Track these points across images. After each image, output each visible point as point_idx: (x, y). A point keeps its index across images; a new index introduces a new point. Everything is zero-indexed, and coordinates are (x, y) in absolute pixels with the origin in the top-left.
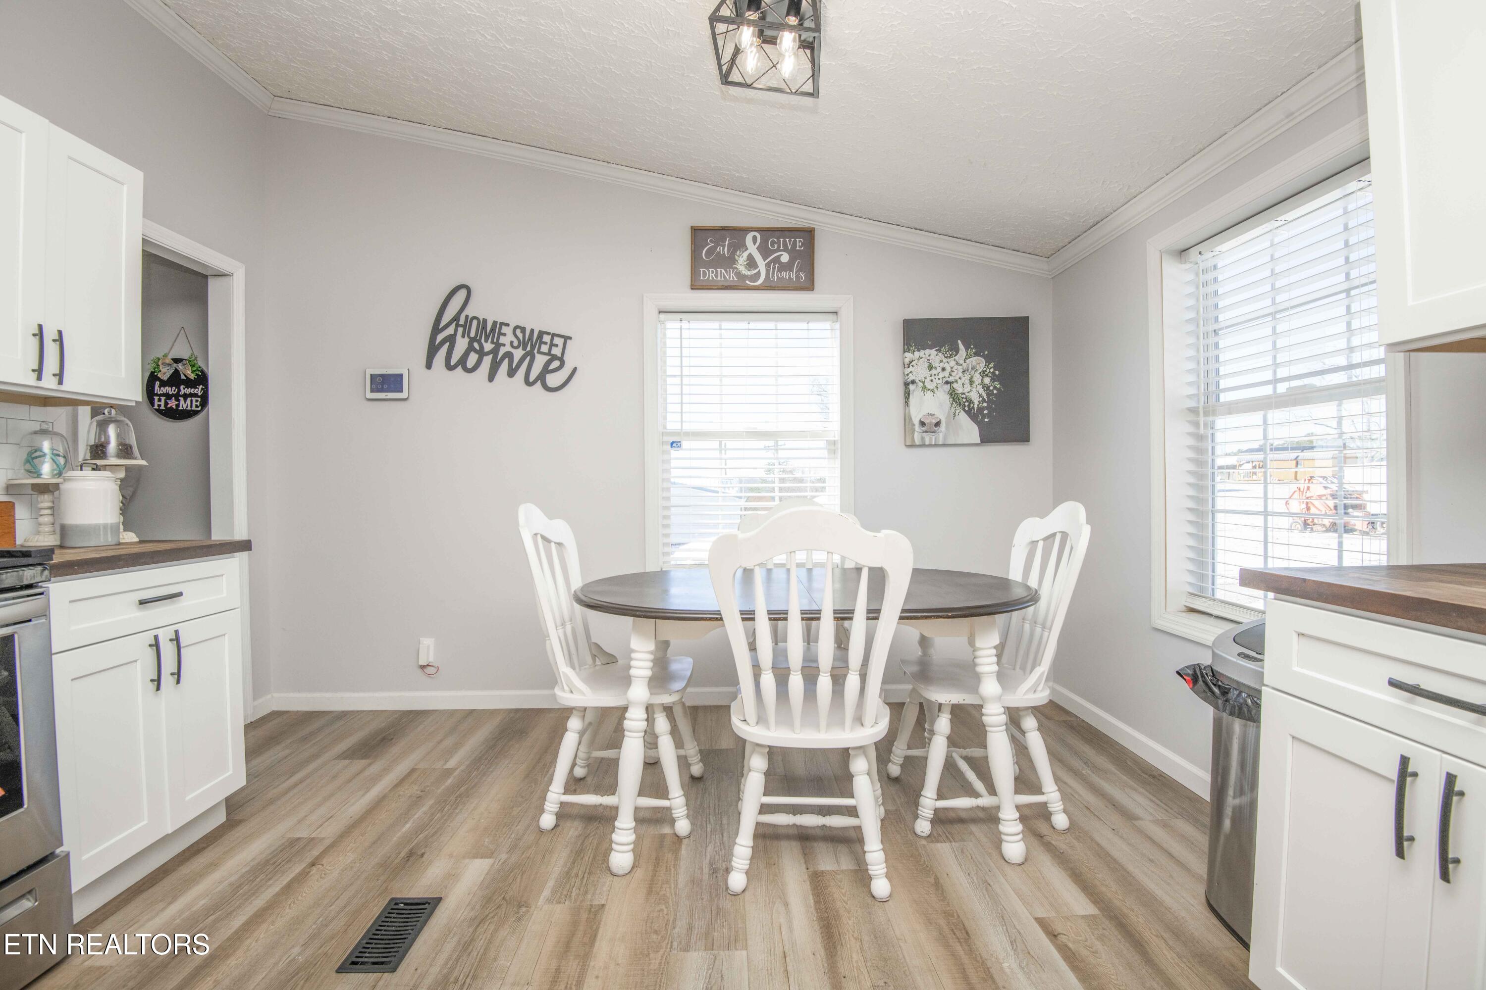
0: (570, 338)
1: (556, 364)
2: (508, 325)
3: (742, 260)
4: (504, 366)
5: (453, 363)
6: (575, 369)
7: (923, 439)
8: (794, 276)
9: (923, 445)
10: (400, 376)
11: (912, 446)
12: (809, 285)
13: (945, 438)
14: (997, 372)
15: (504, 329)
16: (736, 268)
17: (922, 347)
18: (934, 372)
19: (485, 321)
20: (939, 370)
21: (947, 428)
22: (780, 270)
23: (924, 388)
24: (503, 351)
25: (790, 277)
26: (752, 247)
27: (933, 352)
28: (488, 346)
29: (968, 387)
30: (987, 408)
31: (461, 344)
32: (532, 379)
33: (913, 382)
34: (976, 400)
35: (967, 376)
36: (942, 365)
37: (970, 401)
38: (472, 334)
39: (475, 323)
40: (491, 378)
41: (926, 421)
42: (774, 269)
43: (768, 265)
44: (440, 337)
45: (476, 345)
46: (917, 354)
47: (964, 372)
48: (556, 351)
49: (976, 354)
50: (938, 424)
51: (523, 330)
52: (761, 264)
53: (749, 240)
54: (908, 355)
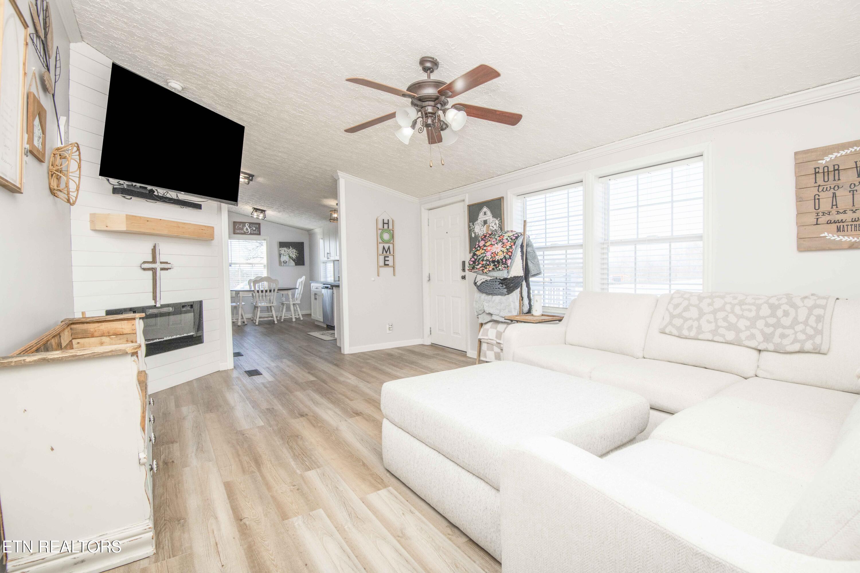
3: (245, 229)
7: (284, 265)
8: (256, 232)
11: (282, 266)
12: (259, 234)
13: (288, 265)
14: (298, 252)
17: (283, 247)
18: (285, 252)
21: (289, 263)
22: (253, 231)
23: (284, 255)
26: (247, 226)
27: (285, 248)
29: (292, 255)
30: (296, 259)
33: (281, 254)
34: (294, 257)
36: (287, 251)
37: (293, 258)
41: (284, 262)
43: (251, 230)
46: (282, 249)
47: (291, 252)
49: (294, 249)
50: (287, 262)
52: (249, 230)
53: (246, 224)
54: (280, 249)
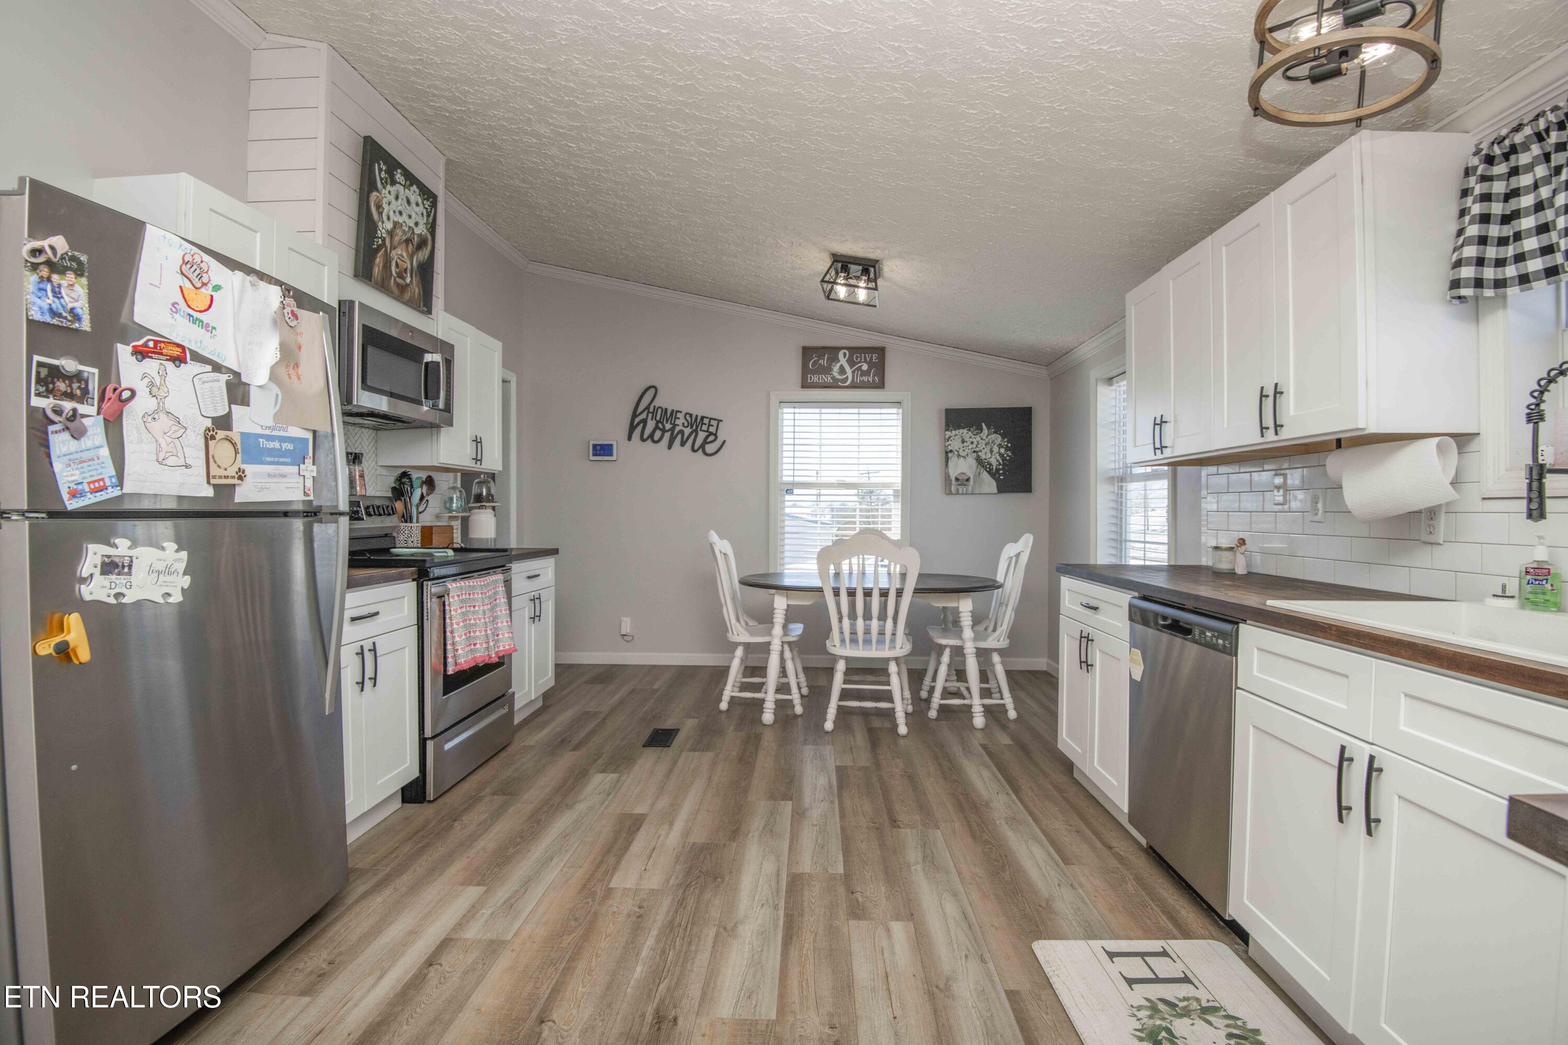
0: (721, 421)
1: (711, 438)
2: (681, 412)
3: (836, 369)
4: (678, 440)
5: (645, 437)
6: (725, 441)
7: (957, 490)
8: (871, 379)
9: (958, 493)
10: (611, 445)
11: (950, 493)
12: (881, 385)
13: (972, 490)
14: (1009, 445)
15: (679, 415)
16: (832, 374)
17: (958, 427)
18: (965, 444)
19: (666, 409)
20: (969, 443)
21: (974, 482)
22: (861, 375)
24: (677, 429)
25: (868, 379)
26: (843, 361)
27: (965, 431)
28: (668, 426)
29: (989, 455)
30: (1002, 469)
31: (651, 425)
32: (696, 448)
33: (951, 451)
34: (994, 463)
35: (989, 448)
36: (971, 440)
37: (990, 465)
38: (658, 418)
39: (660, 410)
40: (670, 447)
41: (960, 478)
42: (857, 375)
43: (853, 372)
44: (637, 420)
45: (660, 425)
46: (954, 432)
47: (986, 444)
48: (712, 429)
49: (995, 432)
50: (968, 480)
51: (691, 415)
52: (849, 371)
53: (841, 355)
54: (948, 433)
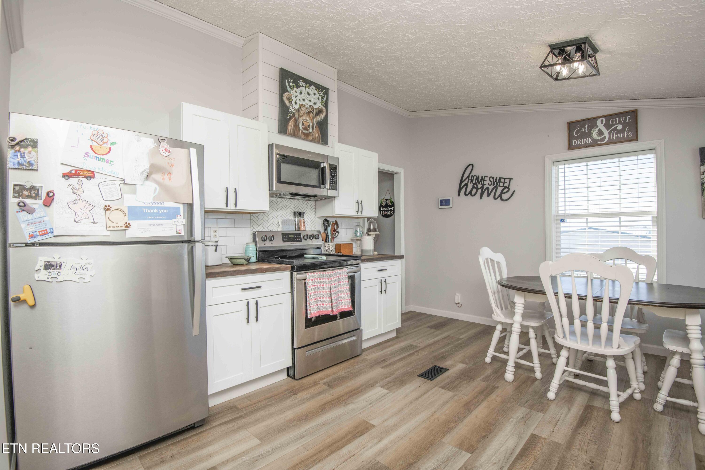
0: (512, 179)
1: (506, 190)
2: (487, 177)
3: (595, 134)
4: (486, 193)
5: (467, 193)
6: (514, 191)
8: (625, 135)
10: (449, 200)
12: (635, 138)
15: (486, 179)
16: (592, 137)
19: (479, 176)
22: (617, 134)
24: (485, 187)
25: (623, 136)
26: (600, 125)
28: (480, 186)
31: (470, 186)
32: (496, 197)
38: (474, 182)
39: (475, 177)
40: (481, 198)
42: (613, 134)
43: (610, 133)
44: (463, 184)
45: (475, 186)
48: (506, 185)
51: (493, 178)
52: (607, 133)
53: (599, 122)
